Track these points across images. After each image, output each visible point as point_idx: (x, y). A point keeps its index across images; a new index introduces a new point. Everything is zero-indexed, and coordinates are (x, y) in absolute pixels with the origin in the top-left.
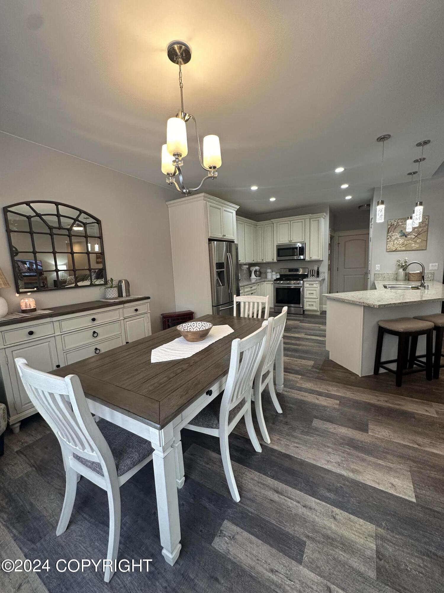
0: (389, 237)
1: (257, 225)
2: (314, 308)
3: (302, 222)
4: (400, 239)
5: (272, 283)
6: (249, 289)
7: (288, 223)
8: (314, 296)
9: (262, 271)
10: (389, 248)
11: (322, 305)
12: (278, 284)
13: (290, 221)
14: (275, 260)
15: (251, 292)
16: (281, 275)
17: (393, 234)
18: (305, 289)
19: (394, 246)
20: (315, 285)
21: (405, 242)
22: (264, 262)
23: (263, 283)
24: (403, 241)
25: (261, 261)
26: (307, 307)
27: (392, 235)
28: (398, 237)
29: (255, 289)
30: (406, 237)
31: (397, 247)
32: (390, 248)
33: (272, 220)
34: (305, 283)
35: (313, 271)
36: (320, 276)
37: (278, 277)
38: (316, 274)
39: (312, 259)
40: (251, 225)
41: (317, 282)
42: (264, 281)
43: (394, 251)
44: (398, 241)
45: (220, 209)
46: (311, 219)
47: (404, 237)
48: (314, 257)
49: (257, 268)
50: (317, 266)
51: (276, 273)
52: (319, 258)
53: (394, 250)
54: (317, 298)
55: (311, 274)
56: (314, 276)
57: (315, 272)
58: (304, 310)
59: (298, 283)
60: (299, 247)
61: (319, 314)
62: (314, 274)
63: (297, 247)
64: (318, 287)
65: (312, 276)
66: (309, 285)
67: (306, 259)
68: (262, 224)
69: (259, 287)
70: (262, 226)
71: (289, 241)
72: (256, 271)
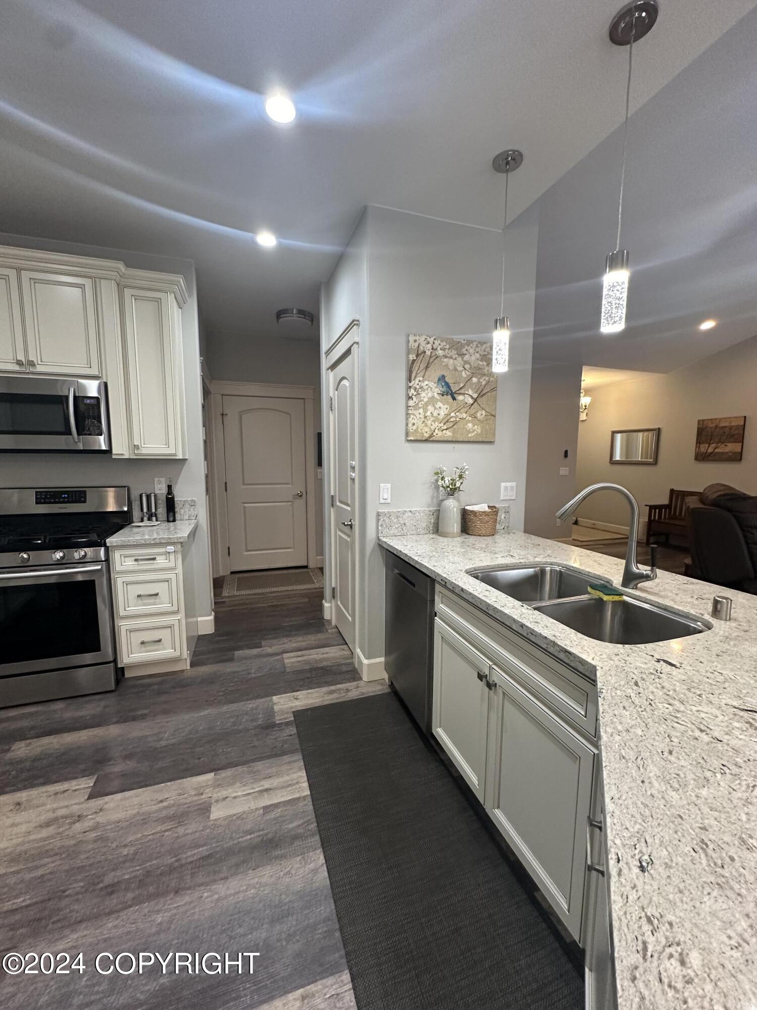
0: (412, 391)
2: (165, 652)
4: (439, 404)
7: (4, 277)
8: (165, 606)
10: (415, 427)
11: (194, 616)
13: (18, 269)
17: (424, 384)
18: (119, 583)
19: (426, 425)
20: (161, 561)
21: (453, 414)
24: (446, 412)
26: (132, 654)
27: (421, 387)
28: (436, 395)
30: (454, 399)
31: (433, 428)
32: (416, 431)
34: (117, 556)
35: (148, 497)
36: (178, 516)
38: (162, 511)
39: (144, 451)
41: (170, 548)
43: (426, 441)
44: (435, 409)
46: (125, 287)
47: (449, 397)
48: (153, 447)
50: (163, 480)
52: (171, 451)
53: (427, 435)
54: (176, 612)
55: (145, 510)
56: (154, 518)
57: (160, 502)
58: (120, 672)
59: (80, 559)
60: (75, 397)
61: (189, 668)
62: (153, 510)
63: (67, 397)
64: (174, 568)
65: (149, 519)
66: (136, 560)
67: (114, 452)
71: (20, 363)
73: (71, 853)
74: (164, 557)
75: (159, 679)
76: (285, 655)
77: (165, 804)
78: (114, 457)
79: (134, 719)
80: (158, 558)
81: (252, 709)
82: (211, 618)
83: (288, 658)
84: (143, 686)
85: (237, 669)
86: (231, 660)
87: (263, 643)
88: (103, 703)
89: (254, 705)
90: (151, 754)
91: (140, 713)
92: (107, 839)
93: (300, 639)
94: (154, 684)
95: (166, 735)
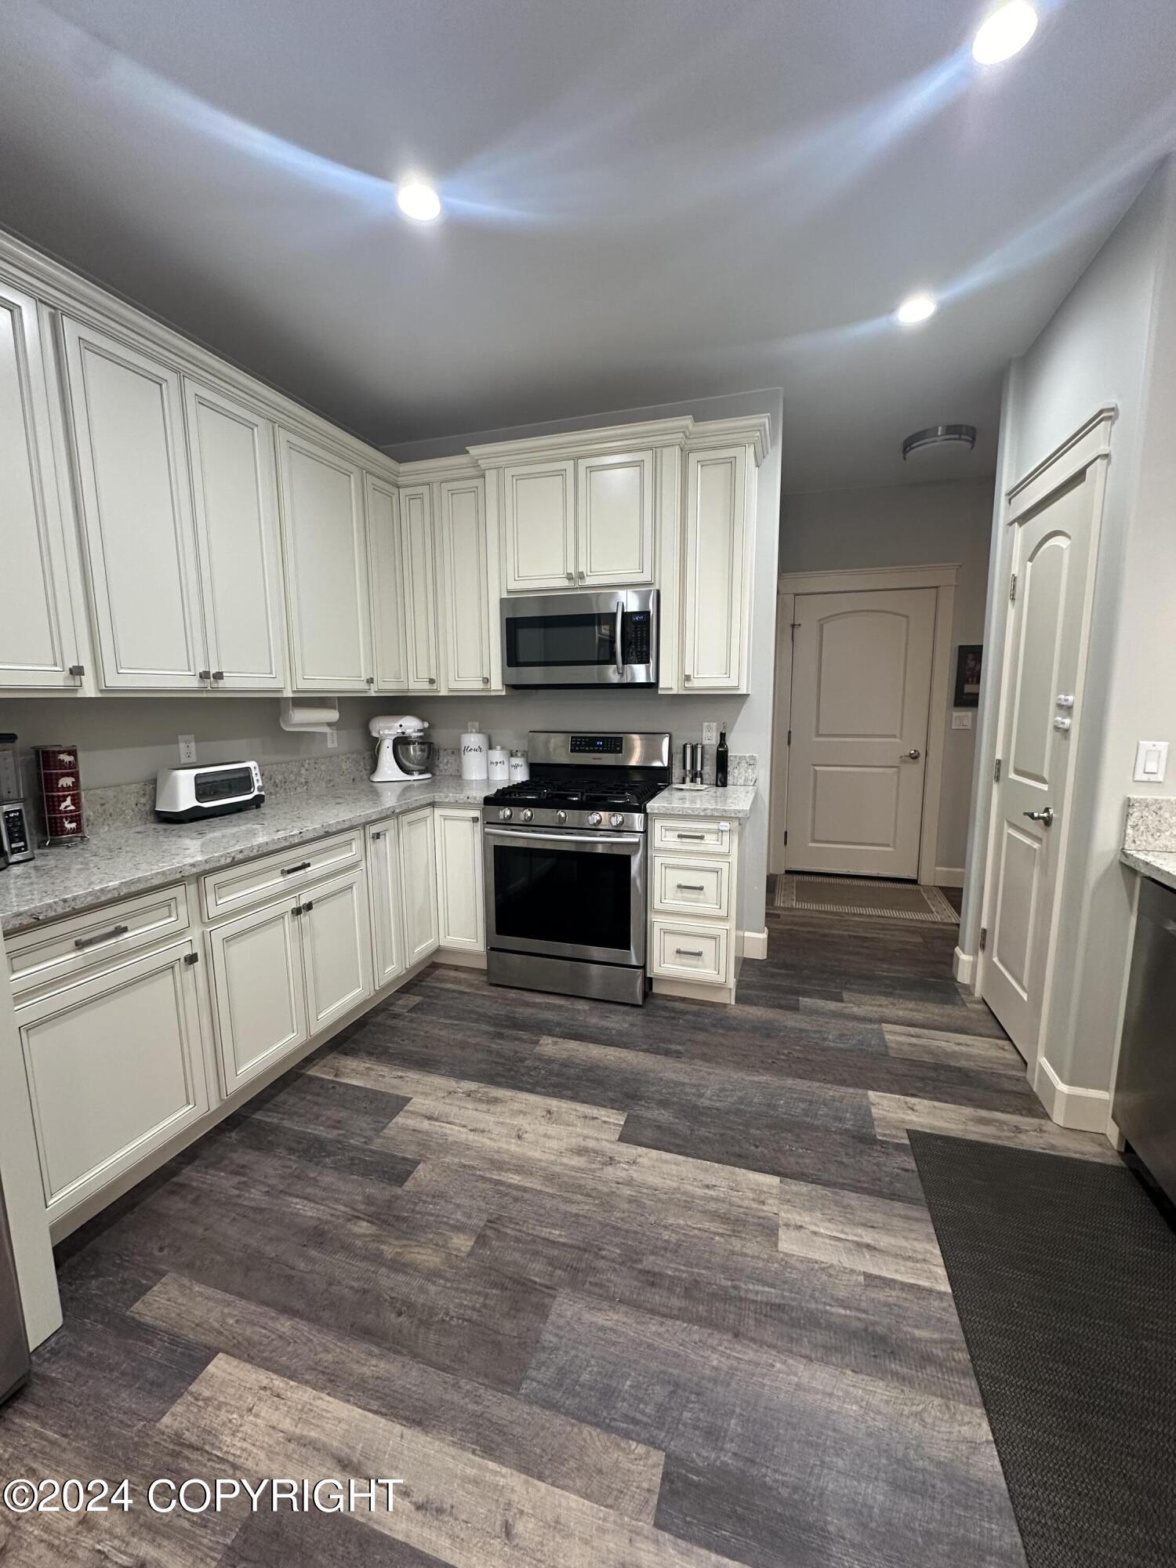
1: (401, 480)
2: (704, 971)
3: (639, 464)
5: (477, 814)
6: (277, 882)
7: (561, 473)
8: (710, 908)
9: (441, 737)
11: (741, 928)
12: (506, 823)
13: (576, 459)
14: (497, 685)
16: (534, 768)
18: (658, 862)
22: (443, 693)
23: (427, 811)
25: (426, 686)
26: (665, 964)
29: (354, 866)
33: (474, 451)
34: (657, 826)
35: (694, 749)
36: (730, 779)
37: (521, 775)
38: (710, 770)
39: (695, 684)
41: (725, 825)
42: (433, 805)
46: (691, 451)
48: (709, 677)
49: (411, 725)
50: (715, 725)
51: (512, 755)
52: (731, 682)
54: (725, 919)
55: (688, 767)
56: (699, 780)
57: (707, 757)
58: (648, 982)
59: (617, 826)
60: (624, 614)
61: (733, 1003)
62: (699, 769)
63: (614, 615)
64: (727, 855)
65: (693, 781)
66: (680, 836)
67: (661, 685)
68: (425, 478)
69: (387, 844)
70: (425, 489)
71: (569, 577)
72: (401, 742)
73: (606, 1201)
74: (714, 837)
75: (695, 1008)
76: (886, 1027)
77: (711, 1192)
78: (660, 692)
79: (667, 1053)
80: (707, 837)
81: (833, 1099)
82: (764, 936)
83: (890, 1032)
84: (674, 1010)
85: (803, 1025)
86: (795, 1008)
87: (846, 995)
88: (629, 1018)
89: (837, 1095)
90: (692, 1113)
91: (674, 1047)
92: (642, 1206)
93: (911, 1005)
94: (687, 1013)
95: (709, 1092)
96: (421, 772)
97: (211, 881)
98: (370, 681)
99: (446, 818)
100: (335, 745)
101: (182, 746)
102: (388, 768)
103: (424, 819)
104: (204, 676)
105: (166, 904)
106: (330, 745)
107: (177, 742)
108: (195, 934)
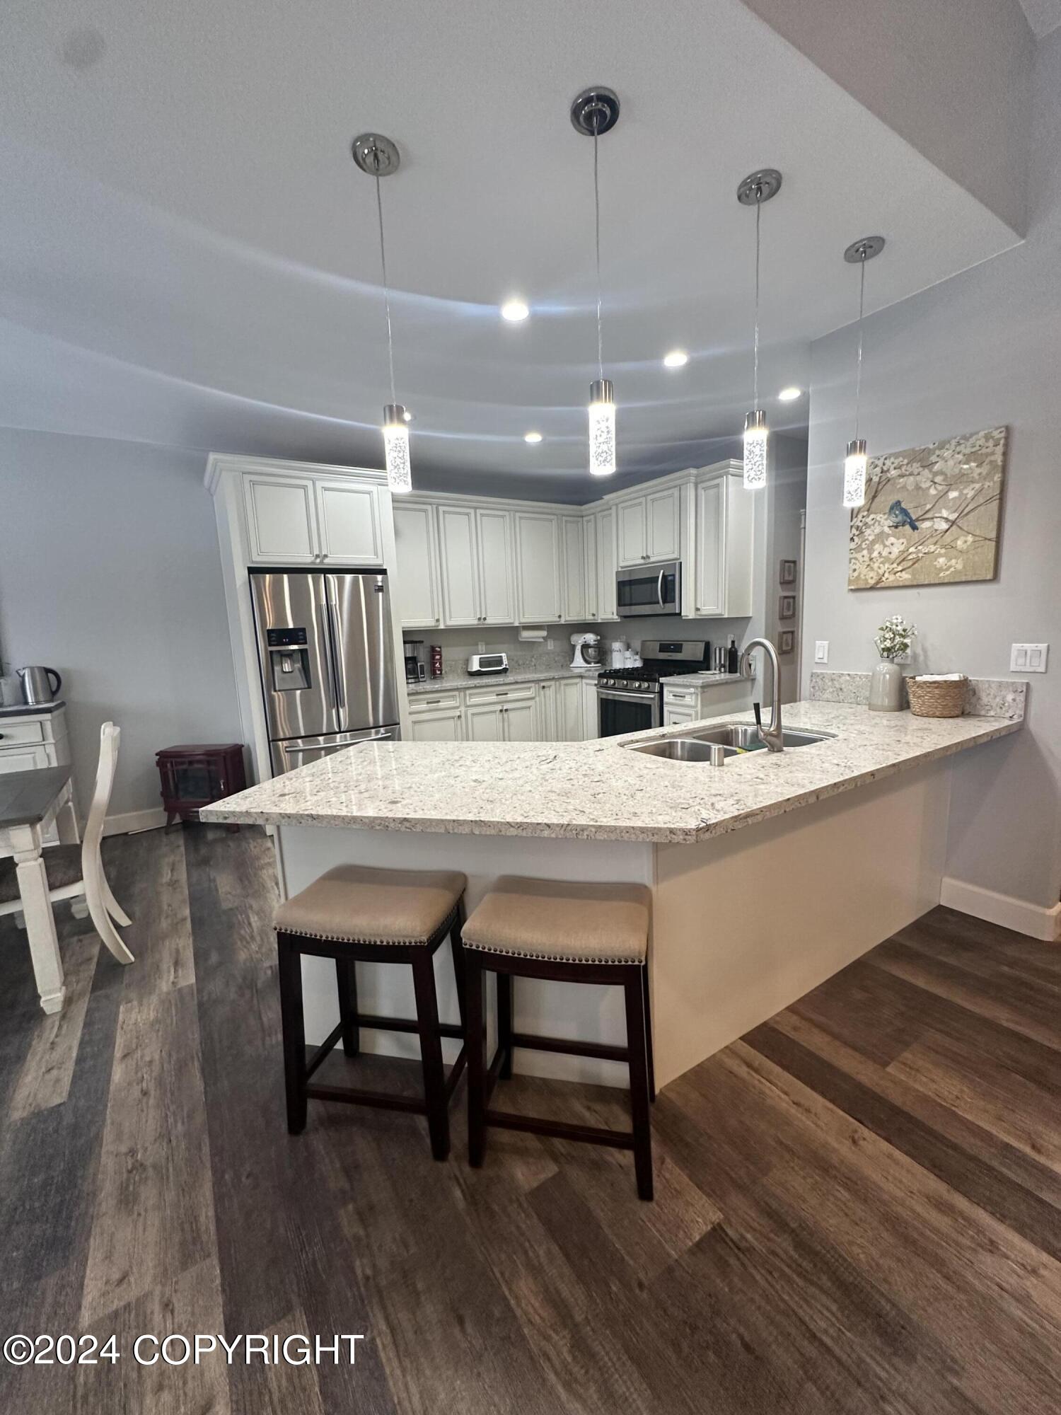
0: (854, 531)
1: (584, 513)
3: (670, 496)
4: (892, 540)
5: (596, 682)
6: (493, 698)
7: (640, 504)
9: (605, 645)
10: (856, 574)
13: (645, 496)
14: (617, 616)
15: (499, 707)
16: (644, 660)
17: (869, 520)
19: (872, 569)
20: (688, 699)
21: (912, 550)
22: (600, 621)
24: (902, 548)
27: (866, 524)
28: (886, 529)
29: (532, 698)
30: (914, 528)
31: (881, 572)
32: (858, 577)
33: (606, 497)
34: (666, 691)
37: (638, 664)
40: (552, 517)
41: (692, 690)
43: (872, 588)
44: (885, 546)
45: (304, 487)
46: (699, 483)
47: (907, 527)
48: (708, 609)
49: (590, 638)
50: (727, 636)
51: (636, 654)
52: (719, 611)
53: (872, 582)
60: (664, 577)
63: (658, 577)
64: (696, 706)
66: (676, 696)
67: (683, 614)
68: (593, 511)
69: (550, 692)
70: (592, 517)
71: (643, 558)
72: (585, 647)
78: (685, 618)
80: (687, 696)
96: (596, 663)
97: (468, 692)
98: (560, 617)
99: (587, 684)
100: (552, 648)
101: (480, 647)
102: (578, 660)
103: (576, 684)
104: (479, 619)
105: (453, 696)
106: (549, 648)
107: (477, 645)
108: (463, 709)
